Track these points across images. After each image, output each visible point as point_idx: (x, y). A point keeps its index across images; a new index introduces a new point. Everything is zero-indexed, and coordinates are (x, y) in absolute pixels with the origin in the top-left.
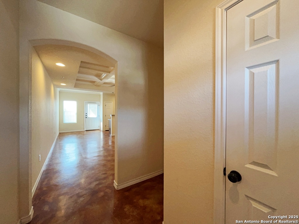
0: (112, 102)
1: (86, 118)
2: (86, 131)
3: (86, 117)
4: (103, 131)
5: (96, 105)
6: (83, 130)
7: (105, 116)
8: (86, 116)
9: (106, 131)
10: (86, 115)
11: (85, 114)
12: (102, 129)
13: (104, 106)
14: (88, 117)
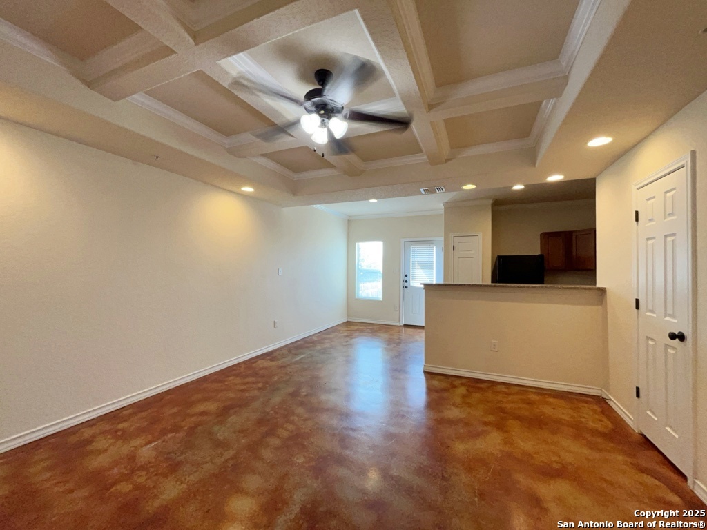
0: (481, 235)
1: (406, 287)
2: (406, 326)
3: (406, 284)
5: (435, 248)
6: (398, 324)
8: (406, 281)
10: (406, 279)
11: (403, 278)
13: (450, 250)
14: (410, 284)
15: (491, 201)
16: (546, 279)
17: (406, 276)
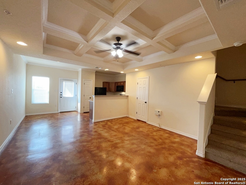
0: (92, 80)
1: (61, 97)
2: (61, 112)
3: (61, 96)
4: (81, 113)
5: (73, 83)
6: (57, 112)
7: (83, 96)
8: (61, 95)
9: (84, 113)
10: (61, 94)
11: (60, 94)
12: (79, 111)
13: (83, 84)
14: (64, 96)
15: (95, 71)
16: (107, 94)
17: (61, 93)
